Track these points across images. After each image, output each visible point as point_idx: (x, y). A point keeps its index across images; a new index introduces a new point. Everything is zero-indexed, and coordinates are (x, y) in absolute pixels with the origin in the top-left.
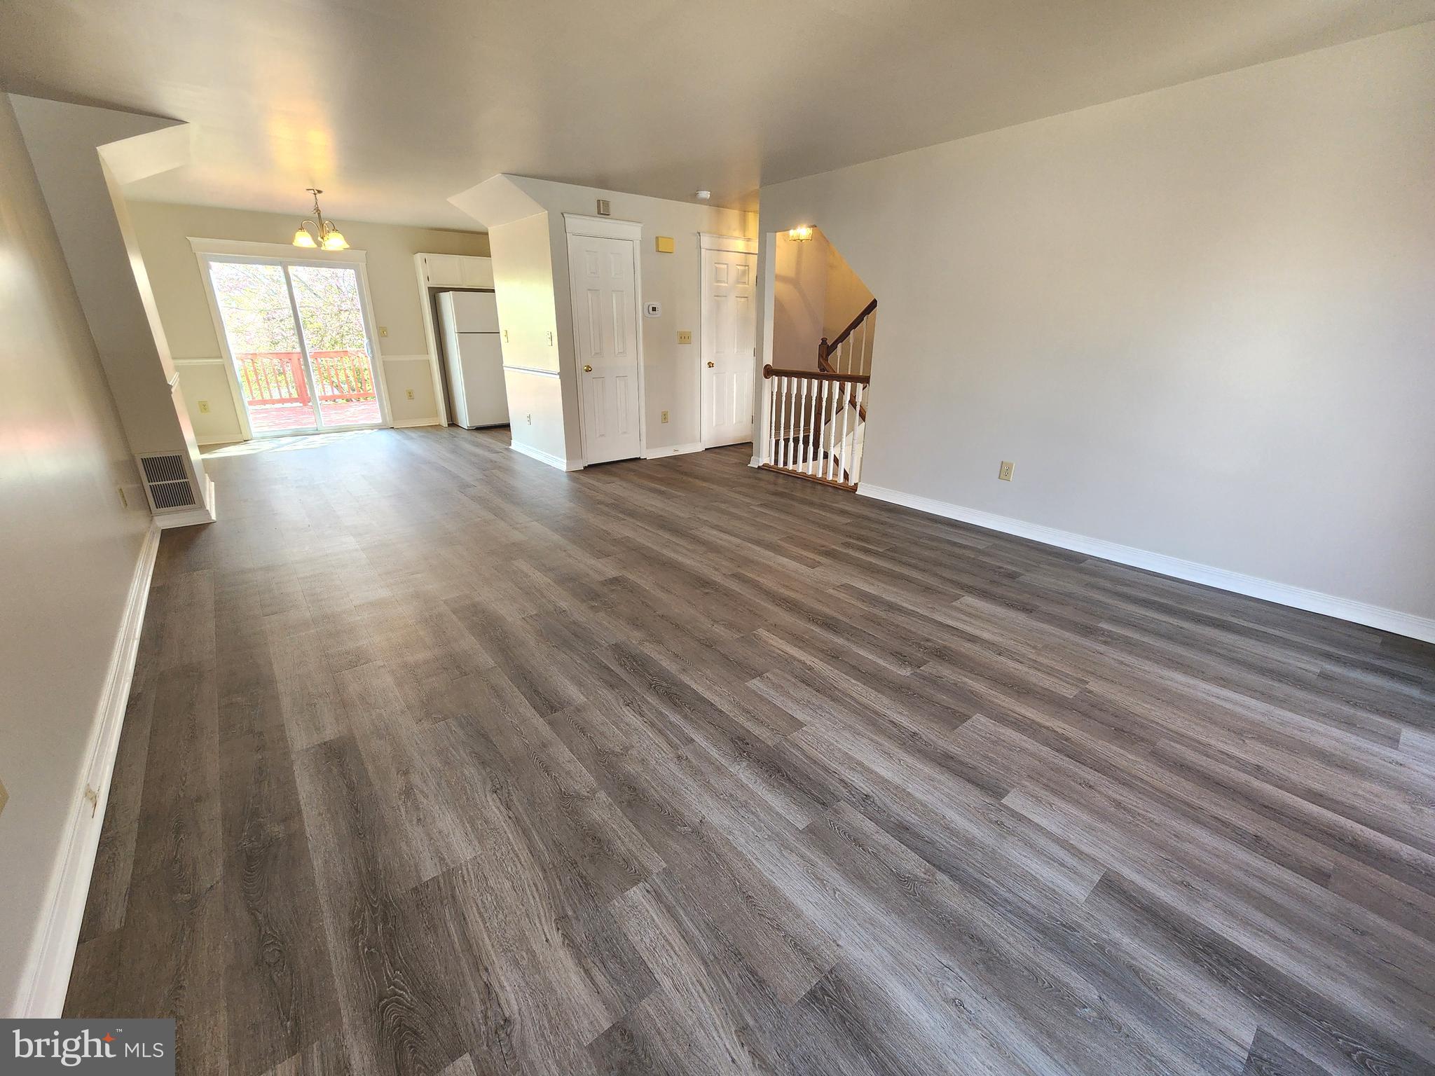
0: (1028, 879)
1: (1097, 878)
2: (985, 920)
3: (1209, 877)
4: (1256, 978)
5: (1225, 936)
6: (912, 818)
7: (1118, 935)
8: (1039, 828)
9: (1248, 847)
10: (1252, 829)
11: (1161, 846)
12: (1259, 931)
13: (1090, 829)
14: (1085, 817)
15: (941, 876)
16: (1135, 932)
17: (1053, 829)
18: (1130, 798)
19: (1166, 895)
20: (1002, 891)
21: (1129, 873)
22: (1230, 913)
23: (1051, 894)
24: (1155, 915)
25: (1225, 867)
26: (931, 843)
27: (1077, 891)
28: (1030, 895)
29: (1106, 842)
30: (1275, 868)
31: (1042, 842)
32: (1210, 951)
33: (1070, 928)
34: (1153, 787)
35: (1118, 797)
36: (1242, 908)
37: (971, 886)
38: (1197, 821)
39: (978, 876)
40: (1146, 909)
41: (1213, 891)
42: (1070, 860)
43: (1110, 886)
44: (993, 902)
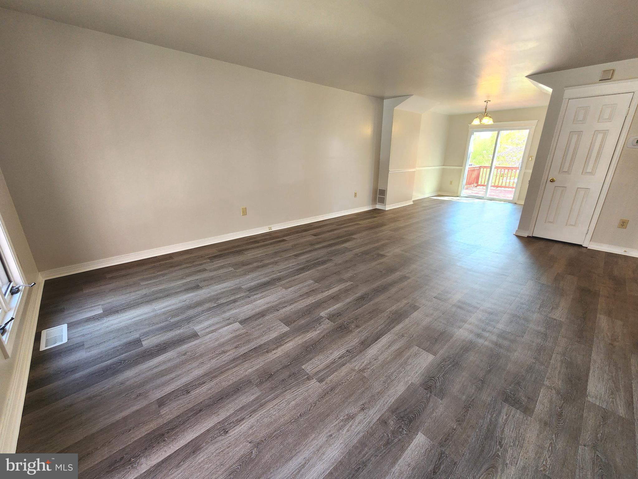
0: (207, 319)
1: (199, 334)
2: (199, 309)
3: (183, 363)
4: (151, 354)
5: (165, 354)
6: (238, 303)
7: (181, 331)
8: (222, 327)
9: (187, 385)
10: (194, 393)
11: (201, 355)
12: (160, 364)
13: (217, 340)
14: (222, 340)
15: (216, 305)
16: (180, 335)
17: (221, 330)
18: (226, 358)
19: (185, 347)
20: (206, 314)
21: (197, 342)
22: (169, 360)
23: (201, 322)
24: (181, 341)
25: (184, 370)
26: (227, 305)
27: (197, 328)
28: (202, 318)
29: (210, 342)
30: (174, 387)
31: (218, 326)
32: (164, 348)
33: (189, 323)
34: (228, 369)
35: (228, 354)
36: (169, 365)
37: (210, 309)
38: (206, 375)
39: (212, 311)
40: (184, 340)
41: (178, 360)
42: (208, 330)
43: (195, 336)
44: (203, 312)
